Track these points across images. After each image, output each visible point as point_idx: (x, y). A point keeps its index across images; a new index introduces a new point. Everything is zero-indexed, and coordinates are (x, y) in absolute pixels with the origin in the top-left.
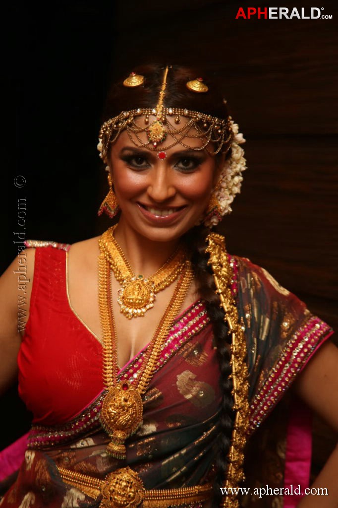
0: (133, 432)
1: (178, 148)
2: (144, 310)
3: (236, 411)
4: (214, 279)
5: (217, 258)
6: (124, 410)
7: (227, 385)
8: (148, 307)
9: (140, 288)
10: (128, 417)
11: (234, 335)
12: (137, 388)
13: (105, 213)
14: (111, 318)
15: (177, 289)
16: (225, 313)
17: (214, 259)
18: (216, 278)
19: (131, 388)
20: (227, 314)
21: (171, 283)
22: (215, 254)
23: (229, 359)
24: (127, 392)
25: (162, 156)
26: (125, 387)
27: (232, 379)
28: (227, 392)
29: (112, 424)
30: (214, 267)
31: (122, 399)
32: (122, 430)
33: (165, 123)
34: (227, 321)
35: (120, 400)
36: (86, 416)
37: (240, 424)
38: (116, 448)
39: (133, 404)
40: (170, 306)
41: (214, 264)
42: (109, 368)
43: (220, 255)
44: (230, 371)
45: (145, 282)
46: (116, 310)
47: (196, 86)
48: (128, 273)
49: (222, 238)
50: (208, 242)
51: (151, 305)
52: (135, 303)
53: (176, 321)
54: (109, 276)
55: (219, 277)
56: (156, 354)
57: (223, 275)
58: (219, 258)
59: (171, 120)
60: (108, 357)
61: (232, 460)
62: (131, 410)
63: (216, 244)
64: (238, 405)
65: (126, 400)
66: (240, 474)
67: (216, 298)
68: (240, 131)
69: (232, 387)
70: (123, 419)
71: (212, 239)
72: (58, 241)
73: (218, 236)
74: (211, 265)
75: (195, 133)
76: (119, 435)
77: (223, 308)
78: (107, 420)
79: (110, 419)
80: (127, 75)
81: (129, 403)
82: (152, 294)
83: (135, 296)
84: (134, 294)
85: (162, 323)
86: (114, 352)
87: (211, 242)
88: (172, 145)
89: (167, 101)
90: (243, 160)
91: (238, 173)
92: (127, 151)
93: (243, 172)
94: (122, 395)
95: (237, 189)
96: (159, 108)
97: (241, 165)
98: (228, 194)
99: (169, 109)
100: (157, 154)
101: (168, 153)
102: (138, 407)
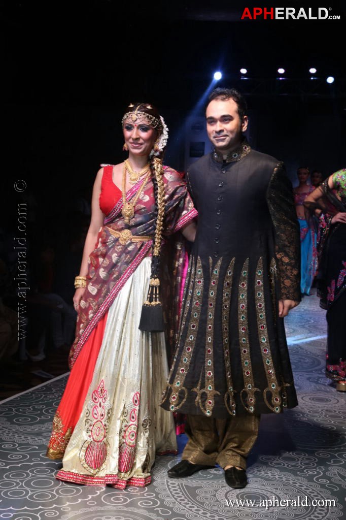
0: (131, 217)
1: (141, 123)
2: (136, 182)
6: (128, 210)
9: (135, 175)
10: (129, 212)
17: (156, 166)
19: (131, 204)
21: (145, 173)
25: (136, 125)
26: (129, 204)
27: (158, 200)
29: (125, 215)
30: (156, 168)
32: (128, 217)
33: (137, 115)
35: (127, 208)
39: (131, 209)
40: (145, 180)
42: (124, 198)
47: (149, 107)
48: (132, 171)
49: (159, 159)
50: (154, 160)
51: (138, 180)
54: (126, 172)
59: (139, 115)
60: (124, 195)
65: (129, 208)
68: (167, 127)
75: (146, 119)
82: (139, 177)
84: (133, 177)
88: (139, 122)
89: (138, 110)
90: (167, 136)
91: (165, 139)
92: (127, 125)
93: (167, 139)
94: (128, 206)
95: (165, 144)
96: (136, 112)
97: (167, 137)
98: (161, 145)
99: (139, 112)
100: (134, 125)
101: (137, 125)
102: (133, 210)
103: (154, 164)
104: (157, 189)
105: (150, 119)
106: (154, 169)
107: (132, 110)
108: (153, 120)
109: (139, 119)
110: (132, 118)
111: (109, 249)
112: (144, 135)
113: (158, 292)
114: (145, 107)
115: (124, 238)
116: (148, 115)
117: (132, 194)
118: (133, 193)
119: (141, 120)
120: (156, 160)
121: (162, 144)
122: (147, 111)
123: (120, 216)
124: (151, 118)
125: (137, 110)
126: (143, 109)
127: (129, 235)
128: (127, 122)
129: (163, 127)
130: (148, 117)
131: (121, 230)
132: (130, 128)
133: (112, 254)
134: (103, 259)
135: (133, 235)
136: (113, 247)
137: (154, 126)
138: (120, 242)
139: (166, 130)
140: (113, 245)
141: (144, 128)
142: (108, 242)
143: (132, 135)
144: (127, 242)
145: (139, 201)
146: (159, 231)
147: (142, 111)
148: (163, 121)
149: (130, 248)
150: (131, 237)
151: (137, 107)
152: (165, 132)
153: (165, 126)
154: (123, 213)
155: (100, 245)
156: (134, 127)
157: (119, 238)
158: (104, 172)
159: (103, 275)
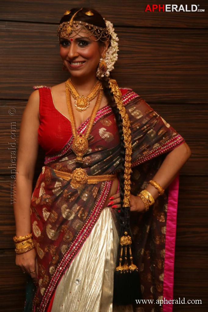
0: (85, 153)
1: (77, 37)
2: (86, 108)
3: (126, 148)
4: (114, 98)
5: (114, 89)
6: (81, 144)
7: (122, 138)
8: (87, 107)
9: (83, 99)
10: (83, 147)
11: (123, 119)
12: (85, 136)
14: (72, 111)
15: (98, 99)
16: (119, 110)
17: (113, 90)
18: (115, 97)
19: (83, 136)
20: (120, 111)
21: (95, 97)
22: (113, 88)
23: (122, 128)
24: (82, 137)
26: (81, 136)
27: (123, 136)
28: (122, 141)
29: (77, 150)
30: (114, 93)
31: (80, 140)
32: (81, 152)
33: (72, 26)
34: (120, 114)
35: (79, 141)
36: (66, 147)
37: (128, 153)
38: (79, 159)
39: (84, 142)
40: (96, 105)
41: (113, 92)
42: (74, 129)
43: (115, 88)
44: (122, 133)
45: (85, 98)
46: (74, 108)
47: (89, 14)
48: (78, 95)
49: (115, 80)
50: (110, 84)
51: (88, 106)
52: (82, 106)
53: (99, 110)
54: (70, 96)
55: (116, 97)
56: (92, 123)
57: (118, 96)
58: (115, 89)
60: (73, 125)
61: (126, 166)
62: (84, 145)
63: (113, 83)
64: (126, 146)
65: (81, 141)
66: (130, 171)
67: (115, 105)
69: (124, 139)
70: (81, 148)
71: (111, 82)
73: (113, 80)
74: (112, 93)
75: (85, 30)
76: (80, 154)
77: (118, 109)
78: (75, 149)
79: (76, 148)
81: (83, 142)
82: (88, 102)
83: (82, 103)
84: (81, 102)
85: (93, 112)
86: (75, 123)
87: (111, 83)
88: (75, 36)
89: (74, 19)
91: (114, 53)
96: (71, 22)
98: (111, 60)
99: (75, 22)
100: (70, 39)
101: (74, 39)
102: (86, 143)
103: (111, 89)
104: (122, 121)
105: (90, 30)
106: (112, 94)
108: (94, 29)
109: (76, 31)
110: (66, 30)
111: (57, 199)
113: (131, 253)
115: (78, 180)
116: (87, 24)
119: (79, 32)
121: (112, 58)
122: (87, 20)
124: (92, 28)
125: (72, 19)
126: (81, 18)
127: (83, 175)
130: (87, 27)
132: (65, 43)
133: (62, 205)
134: (49, 213)
136: (62, 195)
138: (73, 186)
139: (115, 40)
140: (62, 193)
141: (83, 42)
142: (54, 189)
143: (68, 52)
146: (128, 176)
147: (80, 20)
150: (87, 177)
152: (114, 44)
153: (114, 36)
156: (70, 43)
157: (69, 182)
158: (40, 96)
159: (51, 234)
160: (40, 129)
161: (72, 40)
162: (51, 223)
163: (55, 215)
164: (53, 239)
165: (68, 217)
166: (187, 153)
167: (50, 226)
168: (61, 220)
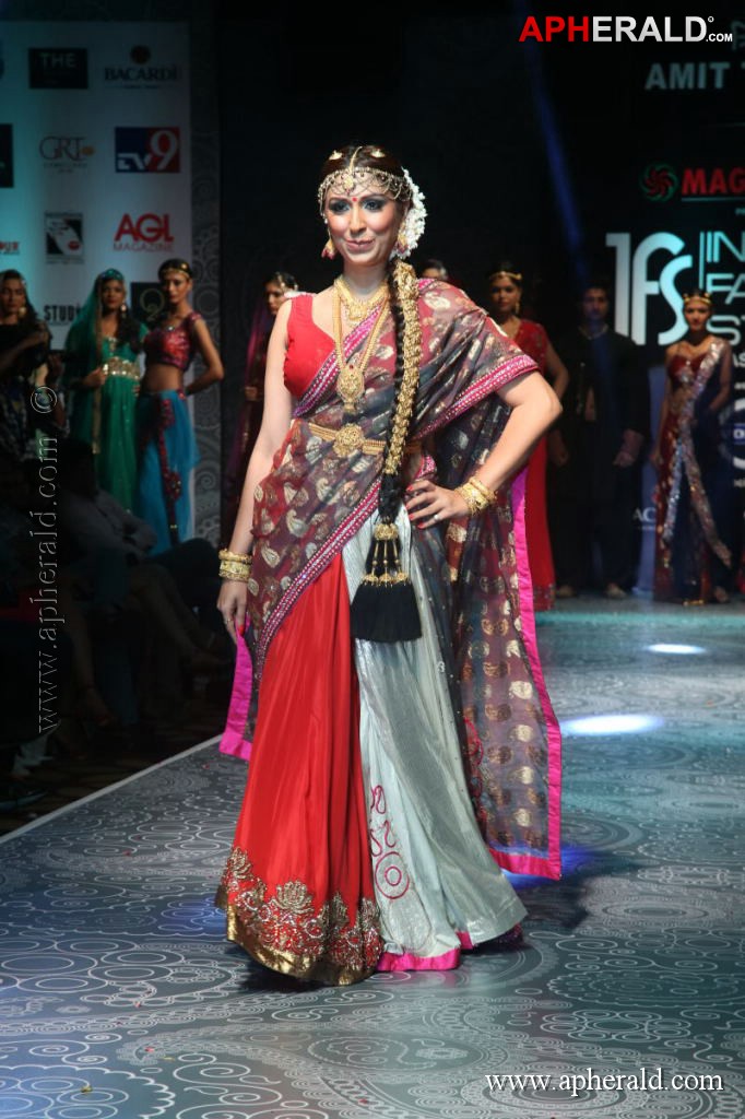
1: (366, 193)
5: (402, 278)
6: (352, 382)
9: (359, 307)
10: (355, 387)
12: (360, 368)
13: (327, 254)
18: (400, 290)
19: (356, 368)
22: (401, 275)
24: (354, 370)
26: (351, 367)
29: (345, 393)
30: (399, 283)
31: (350, 375)
32: (351, 397)
33: (355, 176)
38: (349, 409)
39: (357, 378)
41: (399, 281)
42: (339, 357)
43: (406, 277)
47: (377, 154)
48: (352, 299)
55: (402, 290)
56: (372, 345)
57: (406, 290)
59: (358, 175)
62: (356, 382)
63: (404, 270)
65: (353, 376)
70: (351, 389)
72: (308, 291)
75: (376, 182)
76: (350, 400)
78: (341, 391)
79: (343, 390)
80: (331, 153)
81: (355, 378)
84: (356, 311)
87: (400, 268)
88: (361, 192)
89: (356, 164)
90: (424, 210)
91: (420, 219)
92: (333, 202)
93: (426, 218)
94: (350, 372)
95: (421, 230)
96: (351, 168)
97: (423, 214)
98: (413, 233)
99: (357, 169)
100: (351, 199)
101: (358, 198)
102: (361, 380)
103: (397, 277)
105: (384, 181)
107: (339, 165)
108: (390, 180)
109: (361, 184)
110: (343, 184)
111: (311, 467)
112: (376, 219)
114: (368, 156)
115: (347, 442)
116: (378, 172)
117: (352, 345)
118: (355, 342)
119: (365, 185)
120: (400, 265)
121: (415, 229)
122: (376, 164)
123: (331, 395)
124: (386, 178)
125: (351, 164)
126: (366, 161)
127: (357, 436)
128: (334, 196)
129: (410, 193)
130: (379, 176)
131: (337, 426)
132: (340, 207)
133: (318, 479)
134: (294, 492)
135: (367, 437)
136: (319, 462)
137: (394, 194)
138: (338, 451)
139: (418, 197)
141: (373, 204)
142: (307, 452)
143: (350, 222)
144: (351, 451)
145: (374, 361)
147: (365, 166)
148: (409, 180)
149: (359, 468)
150: (362, 441)
151: (350, 157)
152: (418, 204)
153: (415, 189)
154: (339, 388)
155: (287, 458)
156: (351, 205)
157: (333, 443)
158: (292, 311)
159: (295, 525)
160: (287, 359)
161: (355, 200)
162: (297, 509)
163: (305, 495)
164: (297, 535)
165: (327, 498)
166: (552, 410)
167: (292, 513)
168: (315, 503)
